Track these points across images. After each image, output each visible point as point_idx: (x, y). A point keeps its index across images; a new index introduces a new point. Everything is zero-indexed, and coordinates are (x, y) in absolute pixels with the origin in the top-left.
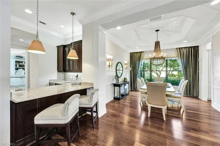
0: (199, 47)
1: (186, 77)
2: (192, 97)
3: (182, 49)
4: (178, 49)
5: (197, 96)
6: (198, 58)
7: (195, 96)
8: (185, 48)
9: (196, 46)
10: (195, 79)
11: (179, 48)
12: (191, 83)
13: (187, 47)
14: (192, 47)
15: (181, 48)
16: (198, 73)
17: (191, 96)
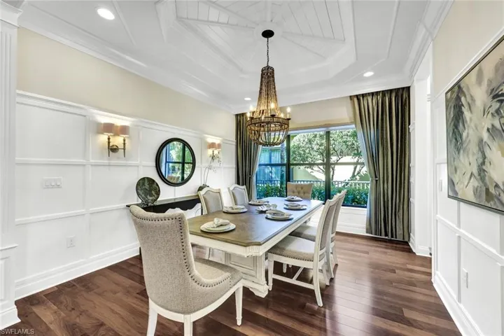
0: (411, 89)
1: (374, 181)
2: (390, 241)
3: (365, 98)
4: (356, 100)
5: (406, 240)
6: (409, 124)
7: (400, 238)
8: (372, 94)
9: (403, 88)
10: (400, 187)
11: (357, 96)
12: (388, 200)
13: (377, 93)
14: (391, 91)
15: (363, 95)
16: (409, 167)
17: (390, 237)
